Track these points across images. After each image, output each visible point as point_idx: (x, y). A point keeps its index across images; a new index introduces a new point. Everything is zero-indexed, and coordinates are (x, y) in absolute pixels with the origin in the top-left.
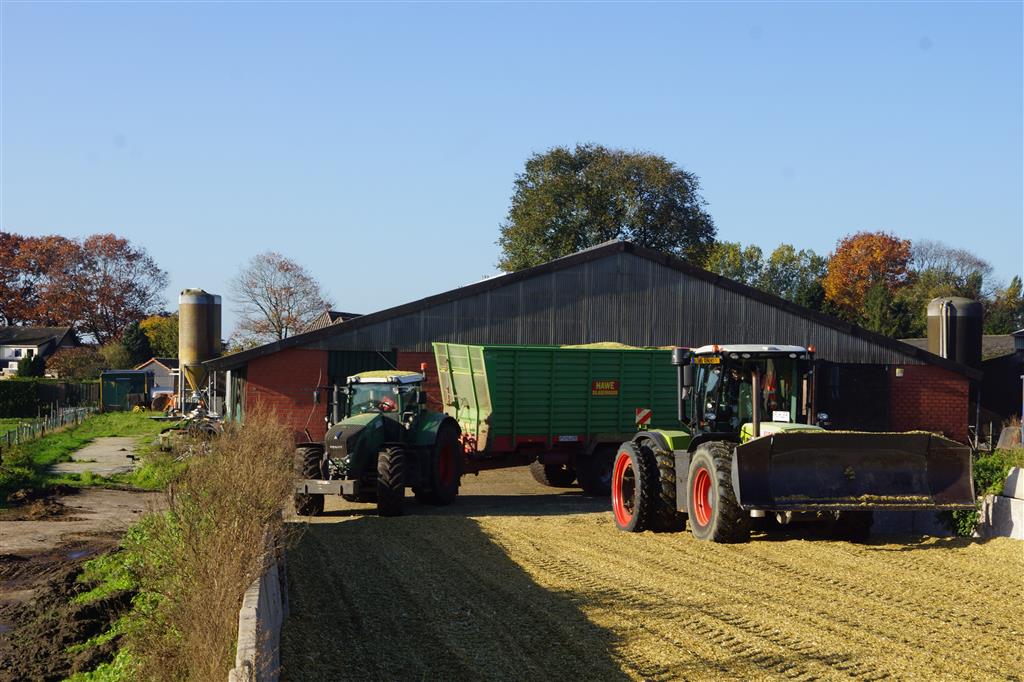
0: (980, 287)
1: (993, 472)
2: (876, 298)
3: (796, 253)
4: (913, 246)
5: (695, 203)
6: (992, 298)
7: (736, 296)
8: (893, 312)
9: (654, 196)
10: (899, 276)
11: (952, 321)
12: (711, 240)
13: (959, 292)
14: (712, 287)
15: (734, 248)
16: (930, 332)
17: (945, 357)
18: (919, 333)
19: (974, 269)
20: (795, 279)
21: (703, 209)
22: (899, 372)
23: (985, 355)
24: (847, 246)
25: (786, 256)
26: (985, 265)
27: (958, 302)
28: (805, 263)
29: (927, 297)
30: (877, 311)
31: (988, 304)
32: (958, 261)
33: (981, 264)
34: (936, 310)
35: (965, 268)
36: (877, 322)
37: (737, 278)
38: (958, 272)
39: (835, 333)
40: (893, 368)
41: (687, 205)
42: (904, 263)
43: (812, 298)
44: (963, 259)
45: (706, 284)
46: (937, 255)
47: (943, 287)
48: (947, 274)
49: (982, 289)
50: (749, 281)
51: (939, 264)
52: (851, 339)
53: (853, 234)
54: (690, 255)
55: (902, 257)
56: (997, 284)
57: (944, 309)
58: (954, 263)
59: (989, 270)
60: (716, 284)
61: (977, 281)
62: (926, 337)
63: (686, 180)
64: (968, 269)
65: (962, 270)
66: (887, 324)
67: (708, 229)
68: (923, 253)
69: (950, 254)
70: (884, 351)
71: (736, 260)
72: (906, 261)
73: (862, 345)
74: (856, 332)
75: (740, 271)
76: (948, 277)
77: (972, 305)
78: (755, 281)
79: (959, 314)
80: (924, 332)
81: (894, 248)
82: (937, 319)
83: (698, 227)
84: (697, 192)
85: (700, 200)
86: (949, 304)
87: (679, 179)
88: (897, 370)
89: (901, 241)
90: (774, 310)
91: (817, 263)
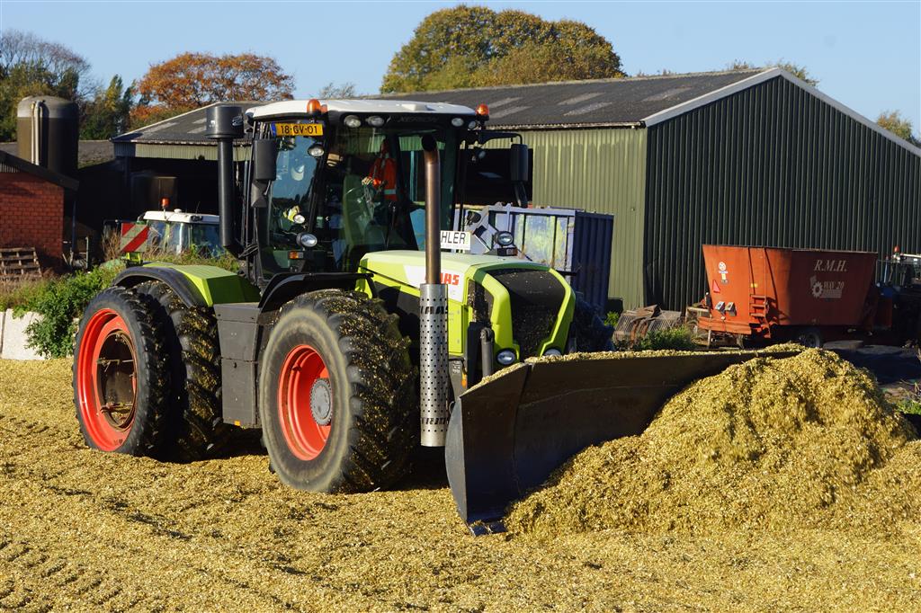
0: (76, 87)
1: (90, 292)
6: (91, 99)
11: (44, 122)
13: (51, 91)
16: (20, 135)
17: (37, 164)
18: (7, 136)
19: (69, 66)
23: (82, 163)
26: (81, 61)
27: (53, 102)
29: (15, 95)
31: (85, 106)
32: (51, 55)
33: (77, 60)
34: (27, 111)
35: (59, 63)
38: (52, 69)
44: (58, 53)
46: (28, 48)
47: (35, 86)
49: (79, 89)
51: (32, 58)
56: (95, 83)
57: (36, 110)
58: (47, 58)
59: (87, 68)
61: (72, 79)
62: (15, 141)
64: (62, 65)
65: (56, 66)
68: (12, 44)
69: (42, 46)
76: (40, 72)
77: (67, 105)
79: (52, 115)
80: (13, 135)
82: (28, 121)
86: (42, 104)
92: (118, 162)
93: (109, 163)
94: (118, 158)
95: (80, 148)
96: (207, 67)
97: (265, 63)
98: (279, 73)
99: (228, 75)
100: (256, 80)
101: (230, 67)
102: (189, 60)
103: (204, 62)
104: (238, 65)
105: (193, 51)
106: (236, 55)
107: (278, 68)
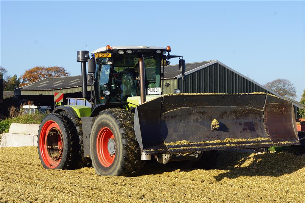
33: (3, 70)
49: (3, 78)
59: (6, 72)
93: (13, 97)
97: (61, 69)
98: (65, 72)
99: (50, 73)
100: (58, 74)
101: (50, 70)
102: (38, 68)
103: (42, 69)
104: (53, 70)
105: (39, 66)
106: (52, 67)
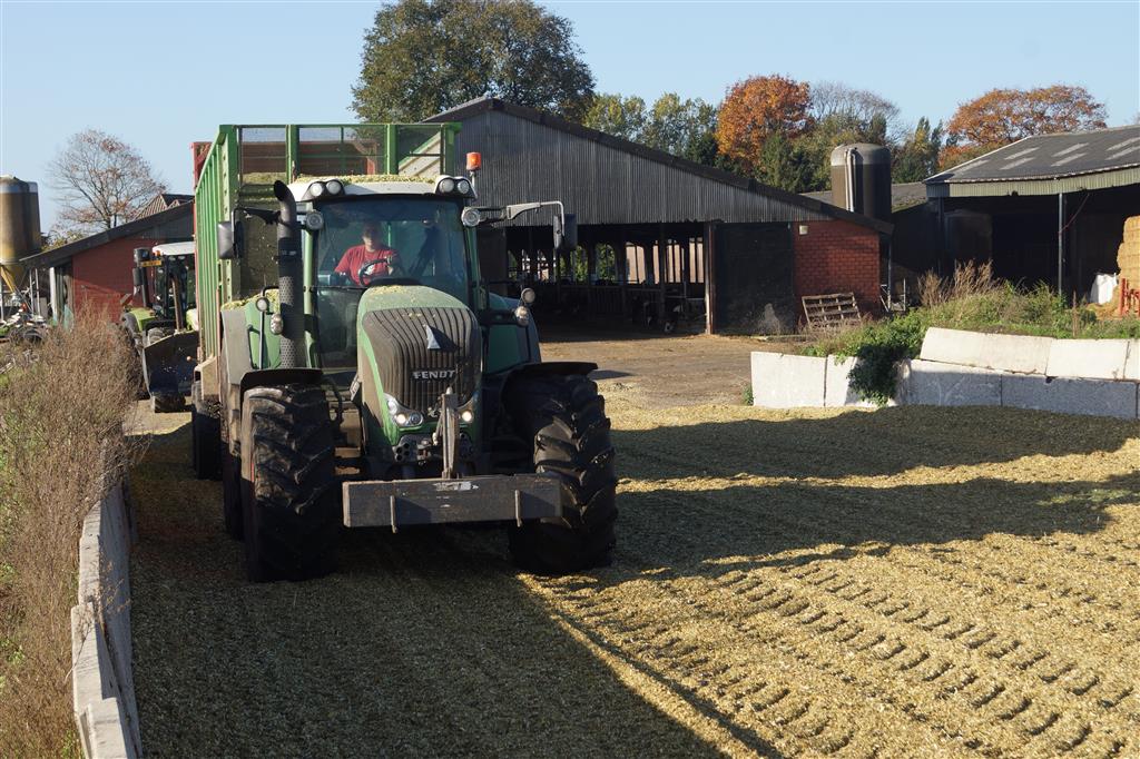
0: (885, 132)
1: (908, 335)
2: (775, 149)
3: (682, 102)
4: (812, 89)
5: (570, 52)
6: (901, 143)
7: (620, 154)
8: (794, 163)
9: (524, 47)
10: (797, 123)
11: (858, 170)
12: (589, 93)
13: (863, 138)
14: (593, 146)
15: (614, 100)
16: (835, 185)
17: (852, 210)
18: (822, 186)
19: (878, 112)
20: (682, 131)
21: (579, 58)
22: (802, 230)
23: (896, 206)
24: (739, 92)
25: (672, 106)
26: (890, 106)
27: (864, 148)
28: (693, 113)
29: (828, 144)
30: (775, 164)
31: (896, 149)
32: (862, 103)
33: (887, 106)
34: (840, 159)
35: (869, 110)
36: (777, 177)
37: (619, 133)
38: (862, 117)
39: (731, 190)
40: (796, 225)
41: (561, 54)
42: (803, 107)
43: (704, 152)
44: (867, 100)
45: (586, 143)
46: (839, 98)
47: (846, 134)
48: (850, 119)
49: (888, 133)
50: (633, 136)
51: (842, 107)
52: (749, 195)
53: (744, 79)
54: (567, 111)
55: (800, 102)
56: (904, 127)
57: (849, 158)
58: (858, 107)
59: (896, 112)
60: (597, 142)
61: (880, 126)
62: (830, 189)
63: (558, 27)
64: (872, 112)
65: (866, 114)
66: (788, 178)
67: (586, 80)
68: (823, 96)
69: (853, 95)
70: (785, 206)
71: (617, 113)
72: (805, 106)
73: (762, 202)
74: (754, 187)
75: (622, 127)
76: (850, 121)
77: (878, 150)
78: (639, 136)
79: (865, 162)
80: (827, 183)
81: (790, 92)
82: (841, 169)
83: (574, 79)
84: (572, 39)
85: (575, 48)
86: (854, 152)
87: (550, 26)
88: (801, 228)
89: (798, 84)
90: (663, 168)
91: (707, 113)
92: (931, 203)
93: (922, 205)
94: (931, 199)
95: (893, 192)
96: (1017, 102)
97: (1076, 93)
98: (1090, 102)
99: (1038, 108)
100: (1067, 111)
101: (1040, 100)
102: (997, 96)
103: (1013, 97)
104: (1048, 97)
105: (1001, 87)
106: (1045, 87)
107: (1089, 97)
